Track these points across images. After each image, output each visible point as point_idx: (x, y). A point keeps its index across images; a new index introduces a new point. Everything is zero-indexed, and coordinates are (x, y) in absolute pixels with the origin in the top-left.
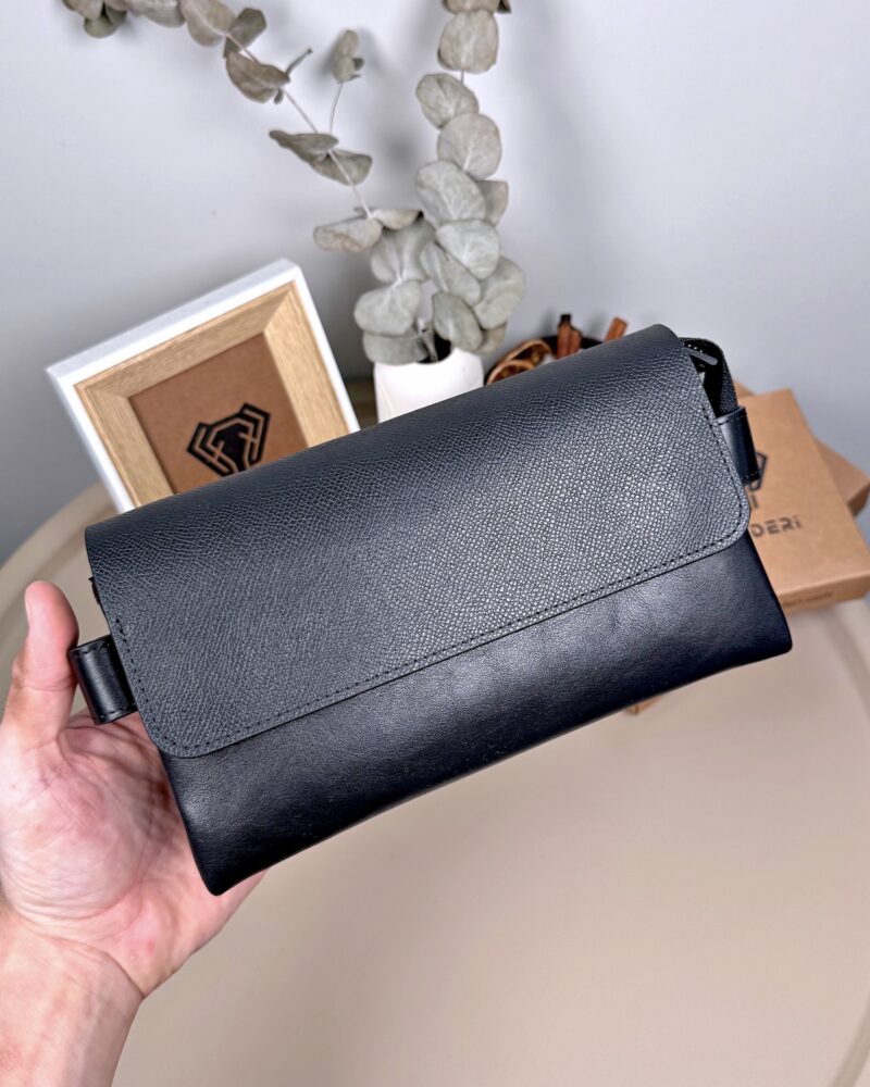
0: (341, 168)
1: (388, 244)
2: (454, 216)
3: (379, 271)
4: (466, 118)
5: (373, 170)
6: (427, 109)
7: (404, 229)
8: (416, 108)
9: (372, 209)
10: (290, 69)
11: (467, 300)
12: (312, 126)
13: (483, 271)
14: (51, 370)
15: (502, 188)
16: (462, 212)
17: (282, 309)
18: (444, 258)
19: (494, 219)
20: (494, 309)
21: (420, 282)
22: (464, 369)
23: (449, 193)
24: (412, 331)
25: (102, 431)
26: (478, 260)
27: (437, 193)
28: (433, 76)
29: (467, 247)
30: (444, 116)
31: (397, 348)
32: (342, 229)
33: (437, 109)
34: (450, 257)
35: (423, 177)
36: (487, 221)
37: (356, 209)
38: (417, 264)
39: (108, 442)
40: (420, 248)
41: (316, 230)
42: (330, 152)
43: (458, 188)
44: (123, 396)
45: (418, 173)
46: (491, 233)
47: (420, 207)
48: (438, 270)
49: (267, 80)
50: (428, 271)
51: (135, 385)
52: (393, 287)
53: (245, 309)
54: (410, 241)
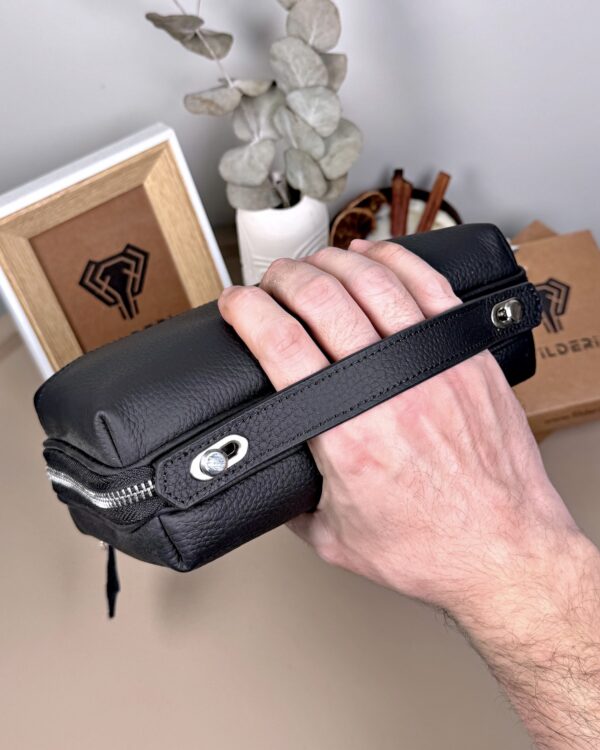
0: (207, 45)
1: (246, 108)
2: (302, 83)
3: (241, 133)
9: (233, 80)
11: (313, 155)
13: (327, 130)
15: (342, 59)
16: (308, 80)
18: (293, 120)
19: (335, 86)
21: (274, 141)
22: (312, 214)
24: (268, 181)
26: (322, 121)
27: (287, 65)
29: (313, 110)
31: (255, 196)
32: (208, 96)
34: (298, 119)
35: (275, 51)
36: (330, 87)
37: (221, 80)
38: (272, 124)
40: (273, 112)
43: (304, 60)
44: (24, 237)
46: (333, 98)
47: (272, 78)
48: (289, 129)
51: (33, 228)
52: (252, 144)
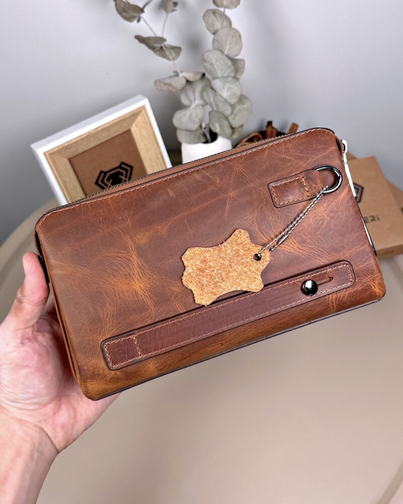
0: (168, 53)
1: (189, 88)
2: (220, 75)
3: (185, 101)
4: (226, 30)
5: (183, 53)
6: (208, 26)
7: (196, 81)
8: (203, 25)
9: (181, 72)
10: (144, 6)
11: (225, 114)
12: (154, 33)
13: (233, 101)
14: (33, 146)
15: (242, 62)
16: (223, 73)
17: (139, 118)
18: (215, 95)
19: (238, 76)
20: (238, 118)
21: (203, 106)
23: (218, 64)
24: (199, 129)
25: (57, 174)
26: (231, 96)
27: (212, 65)
28: (211, 10)
29: (226, 90)
30: (216, 29)
31: (192, 136)
32: (168, 81)
33: (213, 25)
34: (217, 94)
35: (206, 57)
36: (235, 77)
37: (174, 72)
38: (202, 97)
39: (59, 179)
40: (203, 90)
41: (156, 81)
42: (162, 45)
43: (222, 62)
44: (66, 158)
45: (203, 55)
46: (237, 83)
47: (204, 71)
48: (212, 100)
49: (134, 12)
50: (207, 101)
51: (71, 153)
52: (191, 108)
53: (122, 118)
54: (199, 87)
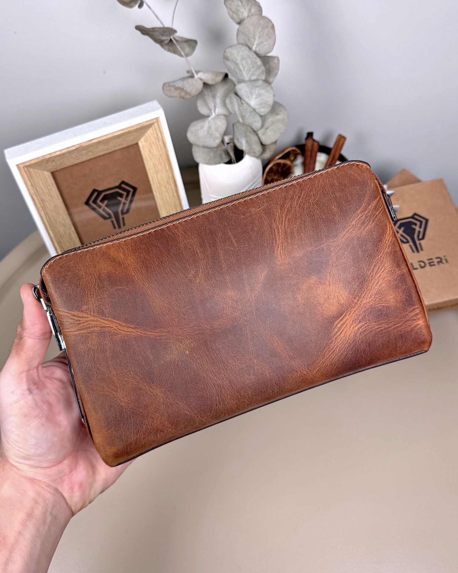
0: (179, 48)
1: (207, 92)
2: (247, 78)
3: (203, 110)
6: (231, 12)
7: (217, 84)
9: (197, 72)
11: (253, 127)
12: (162, 23)
13: (264, 111)
14: (6, 152)
15: (276, 61)
16: (251, 76)
17: (150, 132)
18: (240, 102)
19: (271, 80)
20: (269, 132)
22: (251, 167)
23: (244, 64)
24: (222, 144)
26: (261, 104)
27: (237, 64)
29: (254, 96)
31: (212, 154)
34: (243, 102)
35: (228, 54)
36: (266, 81)
37: (188, 72)
38: (224, 105)
40: (226, 96)
41: (164, 85)
42: (172, 38)
43: (249, 61)
44: (48, 171)
45: (225, 51)
46: (269, 88)
47: (226, 71)
48: (237, 109)
50: (231, 110)
52: (210, 118)
53: (127, 131)
